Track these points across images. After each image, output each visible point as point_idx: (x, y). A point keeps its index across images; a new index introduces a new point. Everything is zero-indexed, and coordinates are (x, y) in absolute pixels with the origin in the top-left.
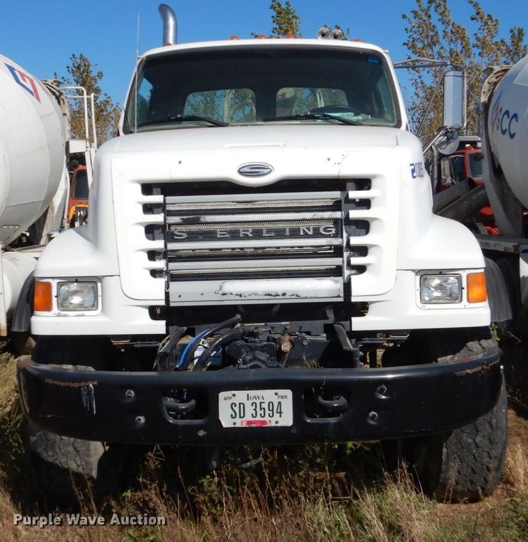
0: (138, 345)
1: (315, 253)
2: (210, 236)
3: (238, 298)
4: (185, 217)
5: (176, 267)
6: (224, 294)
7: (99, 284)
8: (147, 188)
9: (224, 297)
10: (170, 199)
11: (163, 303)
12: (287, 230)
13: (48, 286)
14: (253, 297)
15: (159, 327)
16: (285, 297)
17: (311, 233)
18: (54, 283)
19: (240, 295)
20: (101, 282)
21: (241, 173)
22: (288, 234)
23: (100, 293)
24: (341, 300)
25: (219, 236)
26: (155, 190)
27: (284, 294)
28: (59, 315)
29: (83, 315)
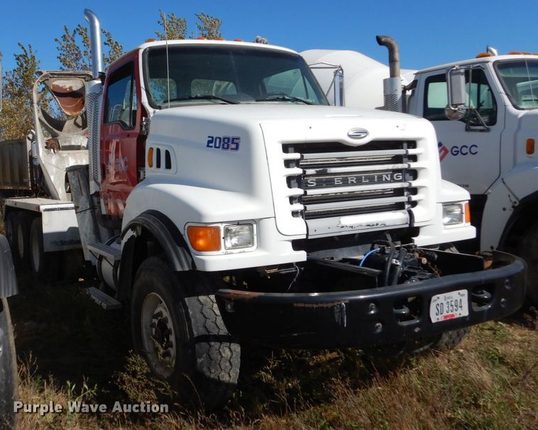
0: (283, 271)
1: (383, 194)
2: (330, 183)
3: (351, 229)
4: (318, 170)
5: (312, 208)
6: (342, 227)
7: (255, 226)
8: (286, 148)
9: (343, 229)
10: (306, 156)
11: (304, 237)
12: (376, 177)
13: (218, 229)
14: (360, 228)
15: (302, 256)
16: (378, 226)
17: (389, 179)
18: (222, 227)
19: (352, 227)
20: (256, 223)
21: (350, 136)
22: (376, 180)
23: (255, 233)
24: (407, 226)
25: (336, 183)
26: (290, 149)
27: (377, 224)
28: (226, 254)
29: (244, 252)
